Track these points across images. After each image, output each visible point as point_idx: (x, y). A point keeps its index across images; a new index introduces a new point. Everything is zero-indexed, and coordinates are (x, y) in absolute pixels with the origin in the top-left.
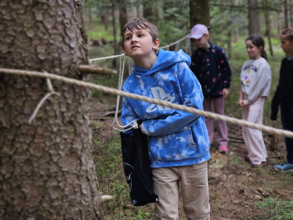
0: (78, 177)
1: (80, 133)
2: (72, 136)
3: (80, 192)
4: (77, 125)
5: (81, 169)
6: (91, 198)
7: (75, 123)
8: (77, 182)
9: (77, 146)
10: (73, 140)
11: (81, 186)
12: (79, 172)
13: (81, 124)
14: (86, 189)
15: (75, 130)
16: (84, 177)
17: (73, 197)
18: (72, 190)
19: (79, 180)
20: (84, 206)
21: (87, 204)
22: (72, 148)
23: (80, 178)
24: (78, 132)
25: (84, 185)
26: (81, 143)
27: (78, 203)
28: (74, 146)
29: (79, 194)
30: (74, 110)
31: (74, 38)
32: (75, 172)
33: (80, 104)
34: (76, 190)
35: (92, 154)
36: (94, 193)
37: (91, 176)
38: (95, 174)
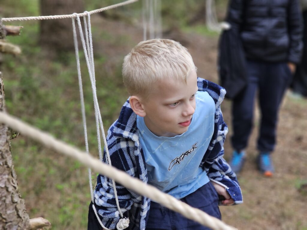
35: (5, 166)
36: (9, 224)
37: (4, 198)
38: (13, 193)
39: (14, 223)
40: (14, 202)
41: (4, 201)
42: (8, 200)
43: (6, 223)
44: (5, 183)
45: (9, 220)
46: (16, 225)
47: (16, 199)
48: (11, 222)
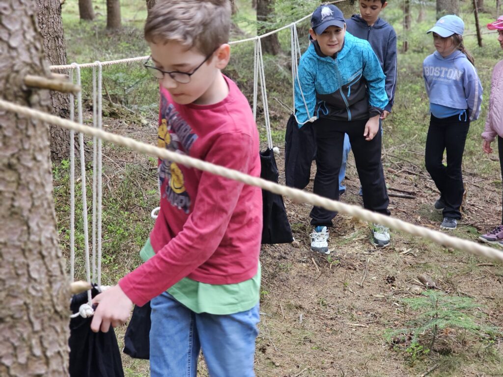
0: (23, 251)
1: (28, 183)
2: (13, 187)
3: (26, 276)
4: (21, 170)
5: (29, 239)
6: (48, 285)
7: (18, 166)
8: (22, 260)
9: (23, 203)
10: (14, 194)
11: (28, 266)
12: (25, 243)
13: (29, 169)
14: (39, 271)
15: (19, 179)
16: (35, 252)
17: (13, 283)
18: (13, 271)
19: (26, 257)
20: (33, 297)
21: (40, 294)
22: (13, 206)
23: (27, 254)
24: (23, 182)
25: (35, 265)
26: (29, 198)
27: (23, 292)
28: (16, 204)
29: (24, 279)
30: (16, 146)
31: (17, 31)
32: (18, 243)
33: (28, 137)
34: (20, 272)
35: (51, 217)
36: (54, 278)
37: (49, 250)
38: (57, 248)
39: (59, 279)
40: (58, 257)
41: (50, 253)
42: (53, 253)
43: (51, 276)
44: (51, 234)
45: (54, 274)
46: (60, 281)
47: (60, 254)
48: (56, 276)
